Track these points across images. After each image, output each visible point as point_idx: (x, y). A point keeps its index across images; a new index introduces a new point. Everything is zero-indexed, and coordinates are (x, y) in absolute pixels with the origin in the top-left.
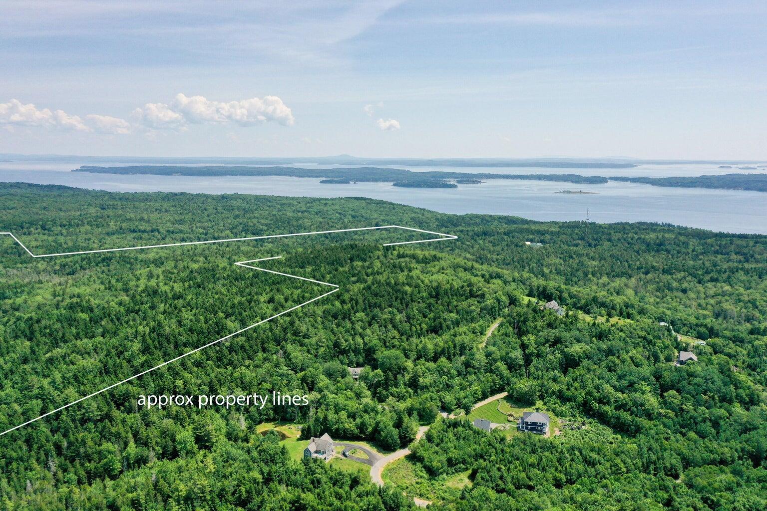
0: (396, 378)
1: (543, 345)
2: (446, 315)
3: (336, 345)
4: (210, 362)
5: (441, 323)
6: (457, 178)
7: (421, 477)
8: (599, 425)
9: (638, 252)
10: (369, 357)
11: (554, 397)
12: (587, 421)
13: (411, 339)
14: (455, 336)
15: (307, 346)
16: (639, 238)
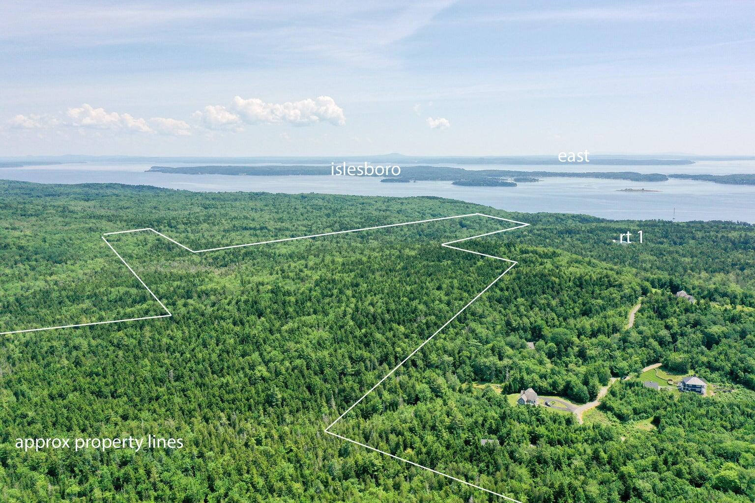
0: (566, 350)
1: (685, 326)
2: (594, 301)
3: (508, 323)
4: (414, 335)
5: (590, 308)
6: (513, 176)
7: (614, 421)
8: (745, 389)
9: (725, 250)
10: (536, 334)
11: (704, 367)
12: (735, 386)
13: (568, 320)
14: (605, 318)
15: (485, 324)
16: (723, 236)
